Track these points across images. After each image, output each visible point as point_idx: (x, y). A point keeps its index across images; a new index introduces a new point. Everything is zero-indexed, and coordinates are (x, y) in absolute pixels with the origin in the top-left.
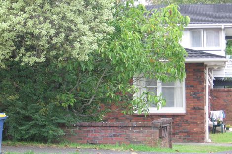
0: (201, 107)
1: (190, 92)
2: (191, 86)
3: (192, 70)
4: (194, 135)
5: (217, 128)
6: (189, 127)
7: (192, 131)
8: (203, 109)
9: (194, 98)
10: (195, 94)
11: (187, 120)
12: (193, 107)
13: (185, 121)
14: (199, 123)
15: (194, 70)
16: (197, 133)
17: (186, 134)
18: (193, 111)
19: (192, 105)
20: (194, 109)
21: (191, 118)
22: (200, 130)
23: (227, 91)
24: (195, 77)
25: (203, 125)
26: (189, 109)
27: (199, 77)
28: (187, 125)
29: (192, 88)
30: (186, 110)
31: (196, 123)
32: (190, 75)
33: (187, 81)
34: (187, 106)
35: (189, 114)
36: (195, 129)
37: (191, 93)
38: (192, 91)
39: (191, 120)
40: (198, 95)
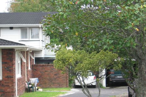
0: (12, 76)
1: (4, 67)
2: (5, 63)
3: (6, 53)
4: (7, 93)
5: (31, 88)
6: (4, 88)
7: (6, 91)
8: (13, 77)
9: (7, 70)
10: (8, 68)
11: (3, 84)
12: (6, 76)
13: (1, 84)
14: (10, 86)
15: (7, 53)
16: (9, 92)
17: (2, 93)
18: (6, 79)
19: (6, 75)
20: (7, 77)
21: (5, 83)
22: (11, 90)
23: (42, 66)
24: (8, 57)
25: (13, 87)
26: (4, 77)
27: (10, 57)
28: (3, 87)
29: (6, 64)
30: (3, 78)
31: (9, 86)
32: (5, 56)
33: (3, 60)
34: (3, 75)
35: (4, 80)
36: (8, 90)
37: (6, 67)
38: (6, 66)
39: (6, 84)
40: (10, 69)
